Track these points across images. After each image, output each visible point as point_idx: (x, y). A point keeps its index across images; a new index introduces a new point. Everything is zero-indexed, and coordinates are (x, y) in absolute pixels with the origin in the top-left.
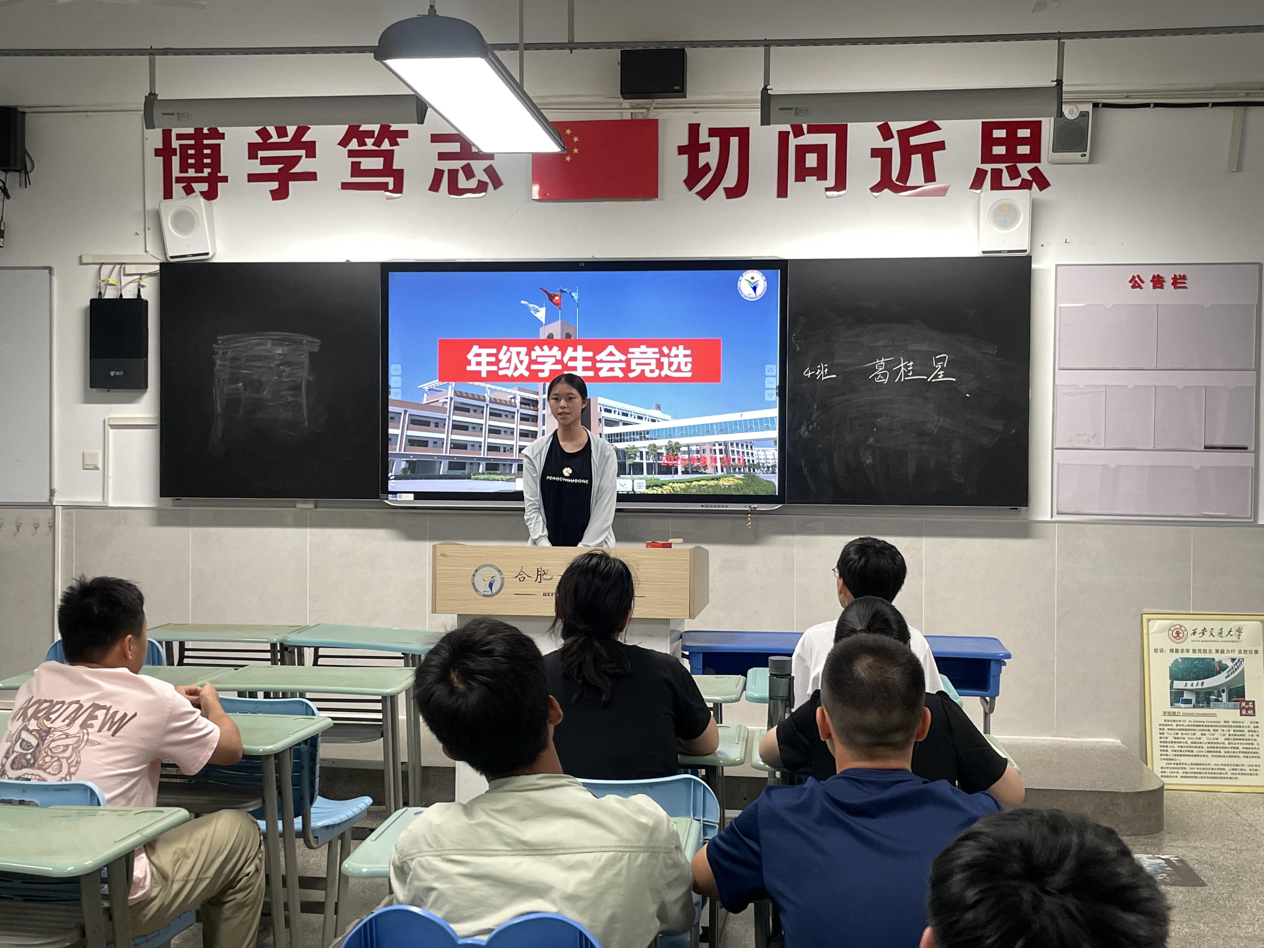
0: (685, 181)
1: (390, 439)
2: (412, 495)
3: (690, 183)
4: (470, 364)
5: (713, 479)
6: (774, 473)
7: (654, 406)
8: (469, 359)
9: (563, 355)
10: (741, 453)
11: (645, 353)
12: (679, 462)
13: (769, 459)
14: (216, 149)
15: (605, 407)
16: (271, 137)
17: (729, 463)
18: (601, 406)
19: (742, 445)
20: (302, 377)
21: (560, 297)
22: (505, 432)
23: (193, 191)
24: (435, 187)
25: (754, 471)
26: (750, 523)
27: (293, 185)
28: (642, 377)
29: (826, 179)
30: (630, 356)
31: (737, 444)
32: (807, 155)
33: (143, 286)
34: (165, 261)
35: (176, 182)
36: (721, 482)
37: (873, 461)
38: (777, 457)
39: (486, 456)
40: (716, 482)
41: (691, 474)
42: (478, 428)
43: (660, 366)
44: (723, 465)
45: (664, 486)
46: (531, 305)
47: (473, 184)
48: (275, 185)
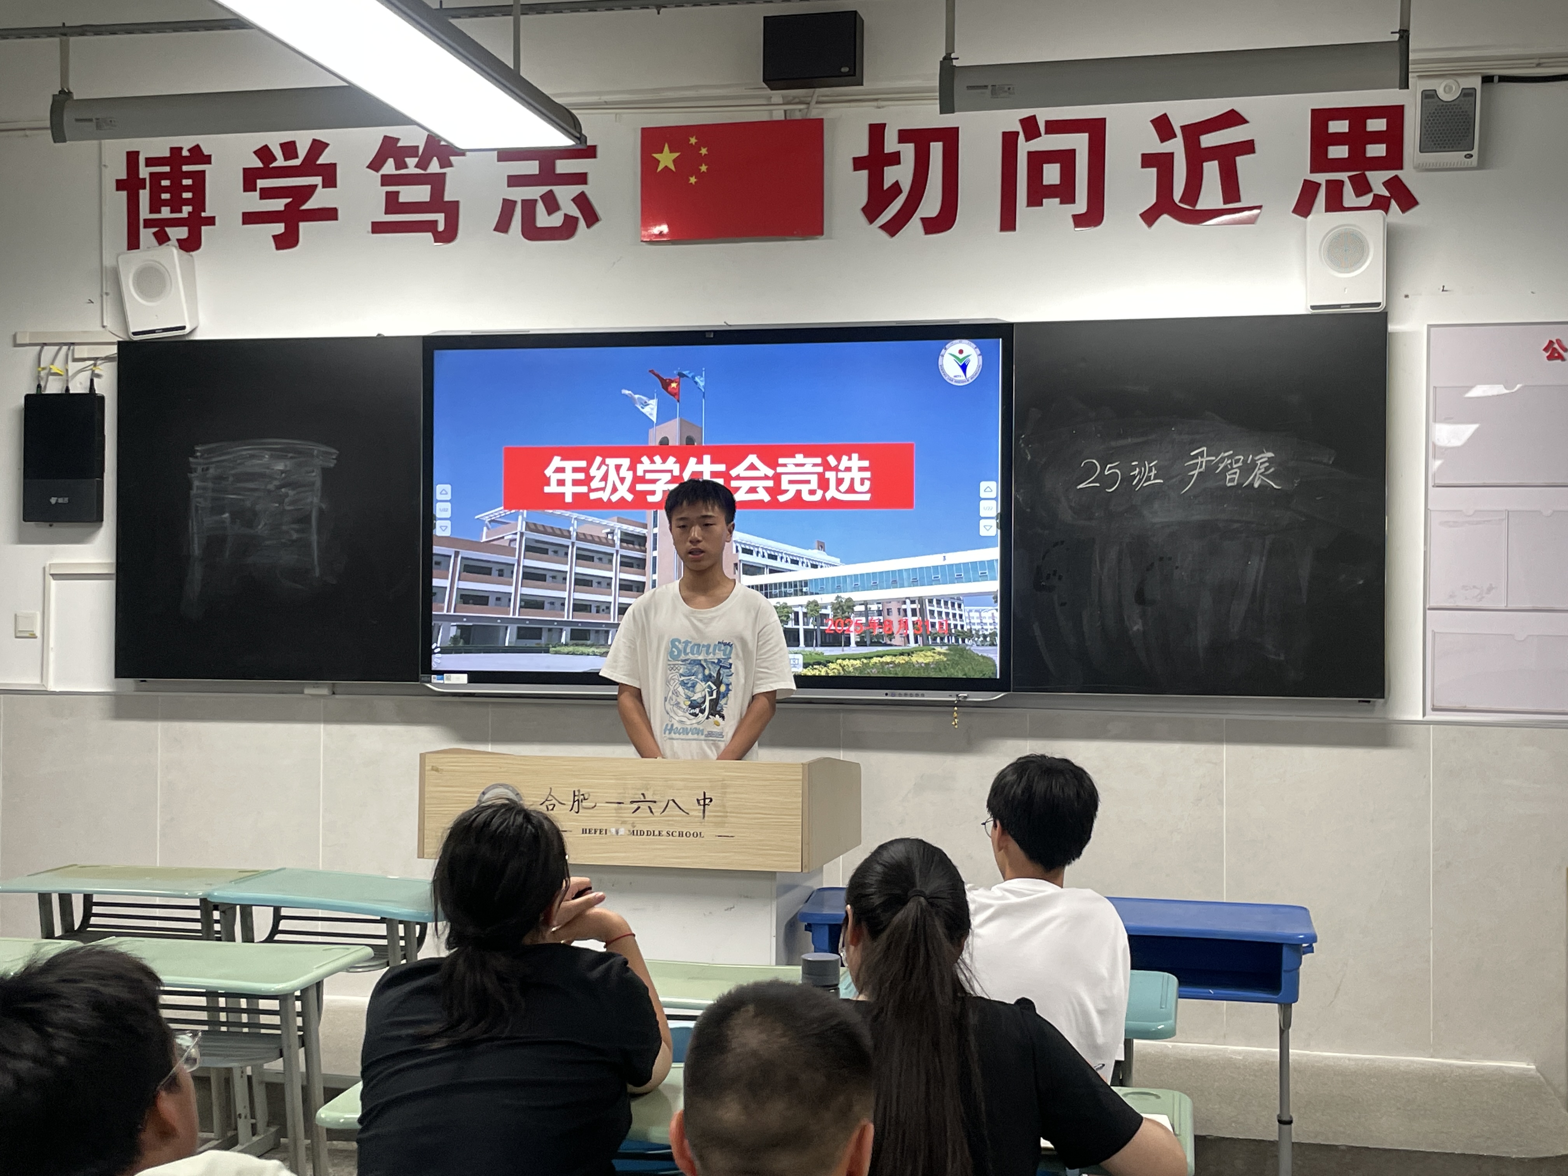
0: (865, 210)
1: (435, 593)
2: (466, 676)
3: (871, 212)
4: (548, 484)
5: (902, 654)
6: (993, 644)
7: (816, 545)
8: (548, 476)
9: (682, 469)
10: (944, 615)
11: (803, 465)
12: (852, 628)
13: (986, 624)
14: (199, 178)
15: (743, 546)
16: (275, 159)
17: (926, 630)
18: (738, 545)
19: (946, 603)
20: (312, 502)
21: (678, 385)
22: (599, 583)
23: (169, 239)
24: (503, 226)
25: (963, 641)
26: (956, 720)
27: (304, 227)
28: (797, 501)
29: (1073, 201)
30: (780, 470)
31: (938, 602)
32: (1045, 166)
33: (98, 376)
34: (127, 339)
35: (145, 227)
36: (914, 659)
37: (1143, 626)
38: (998, 621)
39: (570, 619)
40: (906, 658)
41: (870, 646)
42: (559, 578)
43: (824, 484)
44: (917, 632)
45: (830, 664)
46: (637, 396)
47: (556, 220)
48: (279, 228)
